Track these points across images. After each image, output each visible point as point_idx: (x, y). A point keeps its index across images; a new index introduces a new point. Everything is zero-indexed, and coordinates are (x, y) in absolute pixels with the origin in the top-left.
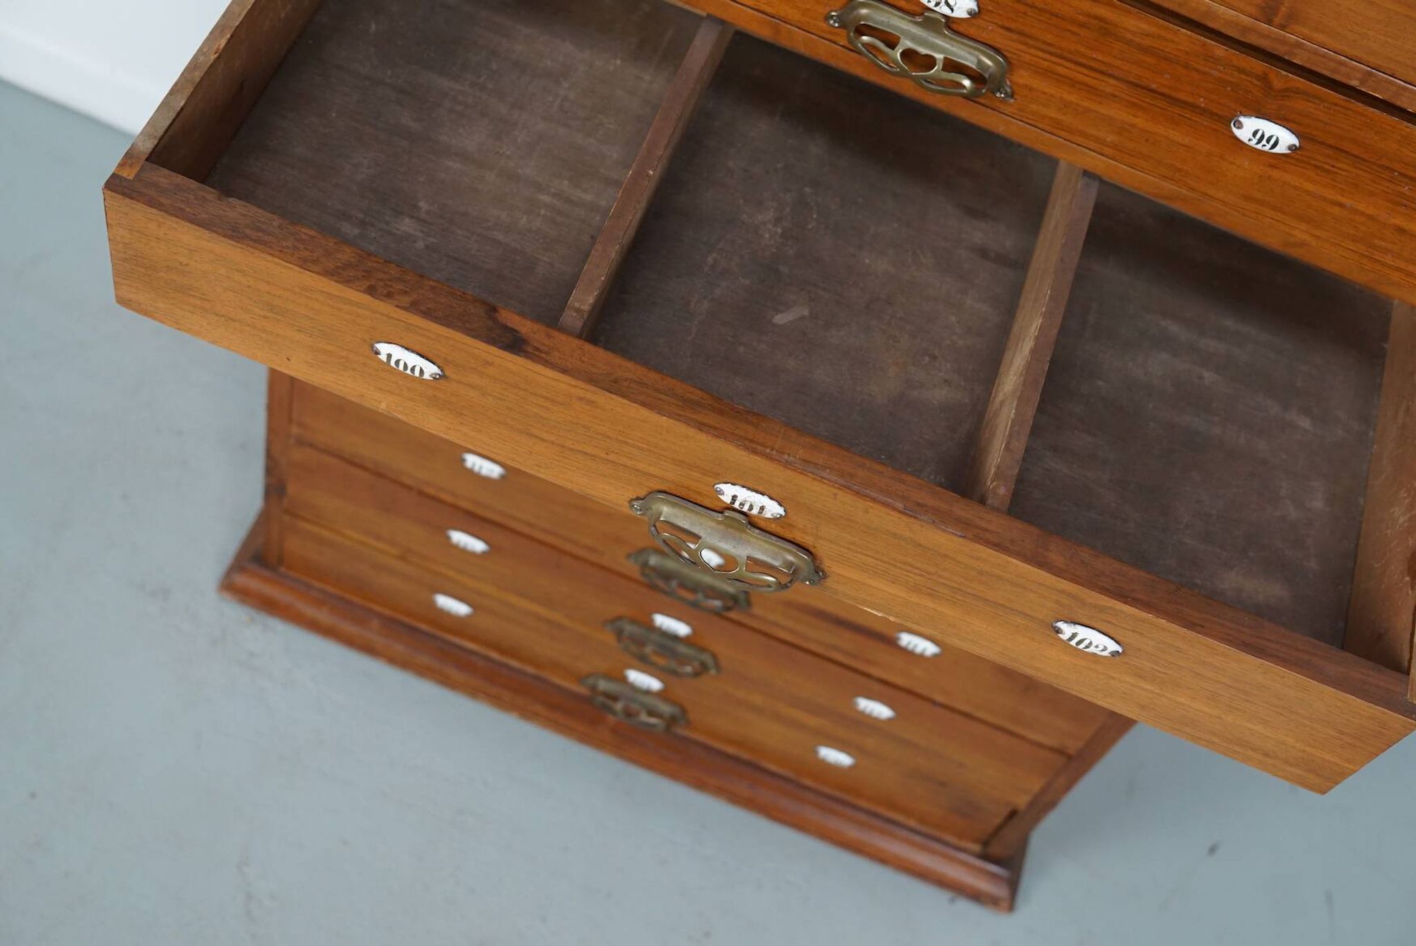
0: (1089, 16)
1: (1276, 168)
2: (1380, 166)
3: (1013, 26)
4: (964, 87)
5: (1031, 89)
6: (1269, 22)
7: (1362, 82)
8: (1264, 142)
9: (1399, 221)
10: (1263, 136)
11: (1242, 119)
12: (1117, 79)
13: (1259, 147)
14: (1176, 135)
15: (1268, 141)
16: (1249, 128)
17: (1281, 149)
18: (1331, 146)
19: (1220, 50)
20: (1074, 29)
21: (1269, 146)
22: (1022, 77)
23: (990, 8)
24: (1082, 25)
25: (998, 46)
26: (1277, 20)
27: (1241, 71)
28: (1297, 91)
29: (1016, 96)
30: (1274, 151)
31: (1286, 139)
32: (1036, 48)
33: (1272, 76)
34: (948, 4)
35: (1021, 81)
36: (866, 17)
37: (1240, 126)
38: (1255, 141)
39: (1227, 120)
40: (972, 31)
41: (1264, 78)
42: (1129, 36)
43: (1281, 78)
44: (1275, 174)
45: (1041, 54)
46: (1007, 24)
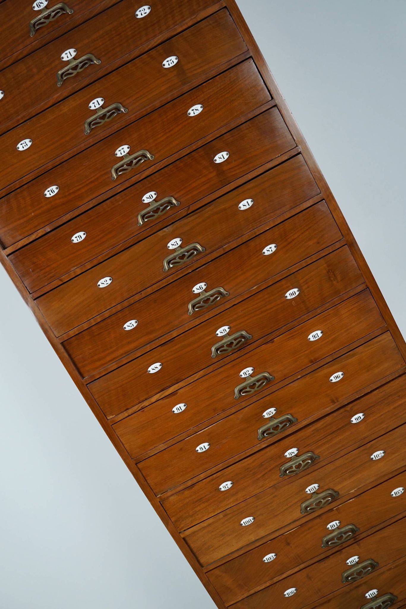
0: (312, 431)
1: (366, 421)
2: (377, 403)
3: (305, 445)
4: (309, 462)
5: (320, 452)
6: (335, 403)
7: (358, 396)
8: (358, 419)
9: (392, 407)
10: (357, 418)
11: (352, 420)
12: (329, 435)
13: (359, 421)
14: (347, 434)
15: (359, 418)
16: (354, 420)
17: (362, 417)
18: (368, 409)
19: (335, 414)
20: (314, 435)
21: (360, 419)
22: (317, 452)
23: (299, 447)
24: (314, 434)
25: (308, 451)
26: (336, 401)
27: (341, 413)
28: (352, 407)
29: (320, 456)
30: (362, 419)
31: (361, 415)
32: (312, 445)
33: (346, 409)
34: (292, 453)
35: (317, 453)
36: (284, 469)
37: (352, 421)
38: (357, 420)
39: (350, 422)
40: (301, 453)
41: (346, 411)
42: (321, 427)
43: (348, 408)
44: (367, 422)
45: (315, 445)
46: (304, 446)
